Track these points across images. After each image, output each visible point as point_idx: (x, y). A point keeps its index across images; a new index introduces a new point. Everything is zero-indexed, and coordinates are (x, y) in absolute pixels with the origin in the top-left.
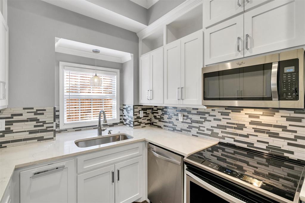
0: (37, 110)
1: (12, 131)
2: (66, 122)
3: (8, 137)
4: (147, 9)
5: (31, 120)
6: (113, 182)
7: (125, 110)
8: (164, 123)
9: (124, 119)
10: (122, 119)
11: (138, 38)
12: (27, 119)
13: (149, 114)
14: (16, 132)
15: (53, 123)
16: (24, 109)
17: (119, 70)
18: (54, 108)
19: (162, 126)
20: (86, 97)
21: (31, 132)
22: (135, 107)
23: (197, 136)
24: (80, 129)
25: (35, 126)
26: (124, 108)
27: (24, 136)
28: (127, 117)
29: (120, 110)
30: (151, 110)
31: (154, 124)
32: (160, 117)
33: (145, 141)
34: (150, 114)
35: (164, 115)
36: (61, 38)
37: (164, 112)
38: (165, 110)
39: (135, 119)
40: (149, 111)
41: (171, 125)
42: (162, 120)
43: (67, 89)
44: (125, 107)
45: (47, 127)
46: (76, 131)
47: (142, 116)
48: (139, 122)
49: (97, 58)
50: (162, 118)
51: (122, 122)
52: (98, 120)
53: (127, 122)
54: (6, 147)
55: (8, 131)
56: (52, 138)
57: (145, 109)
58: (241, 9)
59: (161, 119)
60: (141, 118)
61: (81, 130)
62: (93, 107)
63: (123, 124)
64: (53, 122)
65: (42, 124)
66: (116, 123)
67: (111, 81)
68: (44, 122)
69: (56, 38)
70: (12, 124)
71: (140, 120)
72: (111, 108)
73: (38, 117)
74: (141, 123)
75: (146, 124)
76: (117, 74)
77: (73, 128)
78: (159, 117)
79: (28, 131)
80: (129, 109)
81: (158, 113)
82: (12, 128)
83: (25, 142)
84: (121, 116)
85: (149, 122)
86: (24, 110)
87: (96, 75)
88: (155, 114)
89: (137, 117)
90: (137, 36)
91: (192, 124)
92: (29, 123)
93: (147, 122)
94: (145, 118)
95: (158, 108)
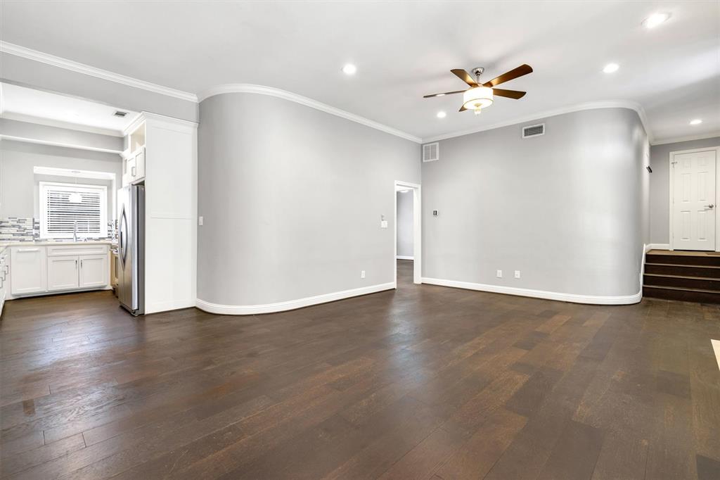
0: (20, 220)
5: (14, 226)
6: (77, 267)
7: (112, 225)
10: (111, 234)
15: (33, 230)
16: (10, 218)
18: (34, 219)
21: (14, 235)
25: (18, 231)
27: (9, 237)
36: (39, 166)
45: (27, 233)
51: (110, 237)
56: (32, 241)
65: (23, 230)
68: (25, 229)
69: (34, 167)
73: (20, 224)
79: (12, 234)
83: (10, 241)
84: (109, 231)
92: (13, 228)
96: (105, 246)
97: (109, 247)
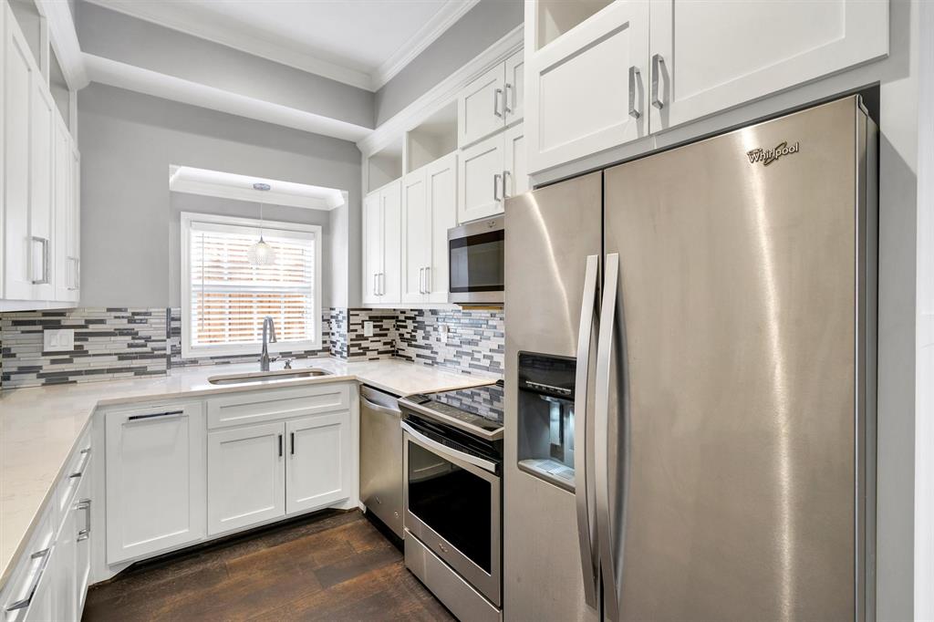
0: (134, 314)
1: (87, 351)
2: (195, 343)
3: (80, 363)
4: (373, 93)
5: (122, 332)
6: (281, 455)
7: (333, 320)
8: (416, 349)
9: (332, 342)
10: (328, 342)
11: (360, 153)
12: (115, 329)
13: (388, 329)
14: (94, 355)
15: (165, 341)
16: (109, 310)
17: (320, 227)
18: (169, 311)
19: (414, 358)
20: (242, 289)
21: (122, 357)
22: (351, 313)
23: (470, 373)
24: (226, 360)
25: (130, 346)
26: (332, 317)
27: (108, 363)
28: (337, 335)
29: (323, 320)
30: (393, 322)
31: (400, 352)
32: (411, 336)
33: (355, 381)
34: (392, 330)
35: (416, 332)
36: (180, 165)
37: (416, 325)
38: (418, 319)
39: (352, 340)
40: (386, 324)
41: (427, 352)
42: (413, 343)
43: (198, 272)
44: (334, 313)
45: (153, 349)
46: (217, 364)
47: (369, 332)
48: (362, 348)
49: (264, 202)
50: (413, 338)
51: (327, 350)
52: (262, 342)
53: (338, 348)
54: (75, 382)
55: (80, 352)
56: (165, 372)
57: (378, 318)
58: (500, 124)
59: (410, 341)
60: (366, 339)
61: (228, 363)
62: (258, 313)
63: (331, 354)
64: (165, 338)
65: (143, 341)
66: (314, 351)
67: (301, 252)
68: (148, 339)
69: (171, 166)
70: (87, 340)
71: (364, 344)
72: (300, 315)
73: (136, 327)
74: (367, 349)
75: (379, 353)
76: (315, 237)
77: (211, 358)
78: (408, 336)
79: (116, 354)
80: (340, 318)
81: (406, 327)
82: (87, 346)
83: (111, 375)
84: (324, 334)
85: (388, 348)
86: (109, 314)
87: (262, 241)
88: (402, 331)
89: (357, 336)
90: (357, 149)
91: (461, 347)
92: (119, 338)
93: (382, 348)
94: (377, 339)
95: (406, 315)
96: (346, 388)
97: (355, 388)
